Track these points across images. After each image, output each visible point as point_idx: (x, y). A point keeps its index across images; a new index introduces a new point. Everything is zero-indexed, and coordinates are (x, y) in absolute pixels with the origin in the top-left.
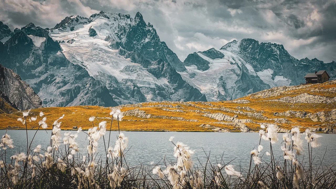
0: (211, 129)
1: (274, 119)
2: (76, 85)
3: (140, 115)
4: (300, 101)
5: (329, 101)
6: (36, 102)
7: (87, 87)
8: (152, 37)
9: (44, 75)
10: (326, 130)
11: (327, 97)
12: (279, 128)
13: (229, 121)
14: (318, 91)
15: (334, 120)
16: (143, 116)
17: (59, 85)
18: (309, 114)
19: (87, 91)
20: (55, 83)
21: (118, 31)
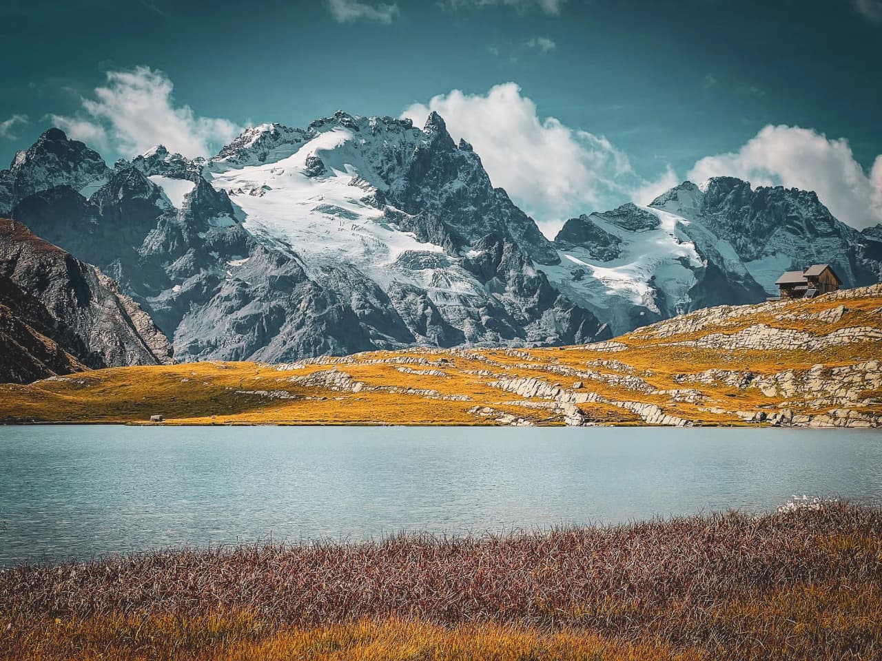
0: (494, 419)
1: (671, 391)
2: (273, 303)
3: (338, 385)
4: (747, 343)
5: (816, 344)
6: (160, 349)
7: (301, 309)
8: (470, 176)
9: (189, 279)
10: (776, 418)
11: (811, 334)
12: (662, 414)
13: (547, 397)
14: (794, 318)
15: (815, 393)
16: (343, 386)
17: (228, 304)
18: (758, 379)
19: (301, 318)
20: (218, 298)
21: (382, 161)
